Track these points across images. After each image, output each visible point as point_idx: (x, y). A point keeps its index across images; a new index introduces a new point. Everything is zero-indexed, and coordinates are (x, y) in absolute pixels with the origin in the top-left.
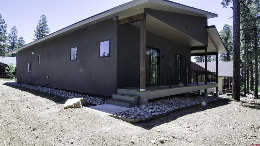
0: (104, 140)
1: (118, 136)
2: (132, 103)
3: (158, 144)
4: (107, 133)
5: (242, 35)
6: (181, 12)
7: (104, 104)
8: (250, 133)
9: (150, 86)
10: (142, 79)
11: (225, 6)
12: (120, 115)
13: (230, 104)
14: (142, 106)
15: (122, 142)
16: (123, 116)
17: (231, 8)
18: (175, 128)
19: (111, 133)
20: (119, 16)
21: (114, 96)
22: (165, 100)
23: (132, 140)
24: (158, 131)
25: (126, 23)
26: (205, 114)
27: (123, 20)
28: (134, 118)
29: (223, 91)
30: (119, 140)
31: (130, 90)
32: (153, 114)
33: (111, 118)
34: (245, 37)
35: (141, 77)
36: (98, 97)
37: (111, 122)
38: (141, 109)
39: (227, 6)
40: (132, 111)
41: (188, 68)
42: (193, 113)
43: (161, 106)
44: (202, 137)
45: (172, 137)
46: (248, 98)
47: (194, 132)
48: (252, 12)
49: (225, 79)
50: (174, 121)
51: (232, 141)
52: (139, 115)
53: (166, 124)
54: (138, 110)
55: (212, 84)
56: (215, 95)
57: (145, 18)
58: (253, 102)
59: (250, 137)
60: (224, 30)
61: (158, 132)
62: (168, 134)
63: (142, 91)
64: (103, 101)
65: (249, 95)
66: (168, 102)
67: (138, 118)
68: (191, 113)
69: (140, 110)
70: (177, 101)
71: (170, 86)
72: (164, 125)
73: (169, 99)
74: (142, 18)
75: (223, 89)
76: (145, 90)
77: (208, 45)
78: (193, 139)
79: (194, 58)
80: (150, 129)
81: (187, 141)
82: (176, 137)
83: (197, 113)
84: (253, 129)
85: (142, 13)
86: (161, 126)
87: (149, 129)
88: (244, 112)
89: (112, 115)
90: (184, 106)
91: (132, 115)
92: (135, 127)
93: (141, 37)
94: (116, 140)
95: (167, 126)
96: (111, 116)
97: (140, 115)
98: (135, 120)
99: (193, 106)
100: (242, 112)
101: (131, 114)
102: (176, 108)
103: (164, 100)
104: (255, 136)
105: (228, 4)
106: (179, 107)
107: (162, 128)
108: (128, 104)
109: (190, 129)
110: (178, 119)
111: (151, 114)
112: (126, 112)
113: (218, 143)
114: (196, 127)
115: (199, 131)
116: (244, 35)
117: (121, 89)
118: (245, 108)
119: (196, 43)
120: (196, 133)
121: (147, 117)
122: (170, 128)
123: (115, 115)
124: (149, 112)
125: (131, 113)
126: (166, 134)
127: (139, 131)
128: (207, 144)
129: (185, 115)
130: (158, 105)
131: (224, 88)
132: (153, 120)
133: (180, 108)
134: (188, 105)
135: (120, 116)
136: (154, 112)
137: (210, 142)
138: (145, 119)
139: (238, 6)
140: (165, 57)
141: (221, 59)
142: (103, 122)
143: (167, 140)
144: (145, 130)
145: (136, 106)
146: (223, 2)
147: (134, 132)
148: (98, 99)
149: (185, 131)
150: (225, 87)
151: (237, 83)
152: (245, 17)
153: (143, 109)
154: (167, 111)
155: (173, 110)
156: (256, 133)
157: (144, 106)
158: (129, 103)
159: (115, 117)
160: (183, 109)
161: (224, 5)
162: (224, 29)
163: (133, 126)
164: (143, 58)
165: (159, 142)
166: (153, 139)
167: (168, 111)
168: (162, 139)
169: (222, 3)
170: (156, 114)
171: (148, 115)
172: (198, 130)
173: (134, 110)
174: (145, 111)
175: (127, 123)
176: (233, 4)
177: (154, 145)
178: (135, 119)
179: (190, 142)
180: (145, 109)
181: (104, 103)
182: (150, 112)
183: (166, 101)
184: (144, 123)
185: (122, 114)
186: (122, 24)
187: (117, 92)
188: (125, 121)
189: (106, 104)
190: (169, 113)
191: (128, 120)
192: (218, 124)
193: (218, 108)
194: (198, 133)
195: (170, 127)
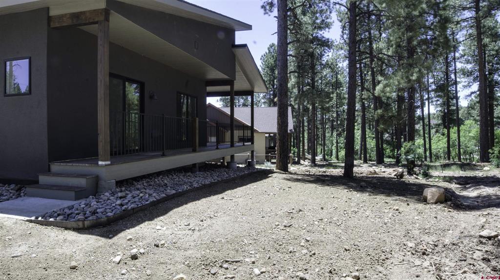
0: (9, 274)
1: (42, 261)
2: (82, 190)
3: (125, 262)
4: (16, 258)
5: (294, 64)
6: (184, 15)
7: (19, 199)
8: (286, 221)
9: (123, 153)
10: (101, 141)
11: (267, 13)
12: (51, 218)
13: (270, 178)
14: (103, 194)
15: (51, 271)
16: (58, 219)
17: (275, 17)
18: (163, 229)
19: (26, 256)
20: (51, 7)
21: (43, 179)
22: (153, 178)
23: (74, 264)
24: (128, 238)
25: (66, 24)
26: (223, 198)
27: (61, 17)
28: (81, 221)
29: (266, 156)
30: (44, 269)
31: (78, 164)
32: (123, 208)
33: (31, 225)
34: (299, 67)
35: (101, 138)
36: (5, 185)
37: (30, 233)
38: (100, 200)
39: (270, 13)
40: (80, 206)
41: (197, 119)
42: (201, 198)
43: (142, 191)
44: (208, 239)
45: (155, 245)
46: (302, 166)
47: (196, 232)
48: (306, 28)
49: (270, 136)
50: (165, 216)
51: (255, 238)
52: (94, 213)
53: (147, 223)
54: (94, 203)
55: (244, 146)
56: (250, 165)
57: (107, 19)
58: (307, 172)
59: (282, 228)
60: (269, 53)
61: (129, 240)
62: (148, 241)
63: (102, 166)
64: (17, 191)
65: (304, 161)
66: (158, 182)
67: (90, 218)
68: (199, 199)
69: (97, 202)
70: (177, 179)
71: (163, 153)
72: (142, 225)
73: (161, 176)
74: (102, 18)
75: (266, 154)
76: (109, 163)
77: (236, 77)
78: (192, 244)
79: (219, 100)
80: (114, 236)
81: (181, 248)
82: (162, 245)
83: (209, 199)
84: (291, 214)
85: (102, 9)
86: (137, 228)
87: (110, 238)
88: (287, 189)
89: (33, 218)
90: (187, 188)
91: (78, 214)
92: (83, 238)
93: (99, 57)
94: (37, 269)
95: (148, 227)
96: (31, 221)
97: (97, 213)
98: (84, 225)
99: (204, 187)
100: (284, 189)
101: (77, 212)
102: (172, 193)
103: (151, 179)
104: (291, 225)
105: (272, 10)
106: (178, 189)
107: (138, 232)
108: (73, 194)
109: (189, 227)
110: (171, 213)
111: (119, 209)
112: (66, 210)
113: (233, 244)
114: (201, 223)
115: (205, 228)
116: (296, 65)
117: (58, 162)
118: (290, 183)
119: (215, 74)
120: (199, 233)
121: (110, 214)
122: (154, 231)
123: (40, 219)
124: (116, 205)
125: (77, 209)
126: (145, 242)
127: (91, 244)
128: (215, 249)
129: (186, 204)
130: (138, 189)
131: (267, 152)
132: (122, 219)
133: (180, 192)
134: (196, 186)
135: (51, 220)
136: (127, 203)
137: (220, 245)
138: (106, 219)
139: (284, 15)
140: (156, 98)
141: (264, 102)
142: (10, 237)
143: (143, 253)
144: (103, 239)
145: (91, 197)
146: (265, 4)
147: (80, 247)
148: (4, 188)
149: (180, 232)
150: (270, 150)
151: (284, 143)
152: (296, 35)
153: (104, 201)
154: (151, 200)
155: (164, 198)
156: (293, 220)
157: (107, 194)
158: (75, 191)
159: (41, 223)
160: (185, 194)
161: (265, 10)
162: (269, 51)
163: (79, 235)
164: (103, 100)
165: (129, 259)
166: (118, 255)
167: (155, 200)
168: (134, 251)
169: (263, 7)
170: (130, 208)
171: (112, 211)
172: (203, 227)
173: (85, 204)
174: (107, 205)
175: (66, 231)
176: (278, 10)
177: (119, 265)
178: (83, 221)
179: (185, 250)
180: (109, 199)
181: (19, 196)
182: (119, 205)
183: (155, 182)
184: (104, 227)
185: (56, 214)
186: (57, 25)
187: (49, 170)
188: (62, 227)
189: (22, 198)
190: (155, 204)
191: (69, 226)
192: (239, 214)
193: (248, 186)
194: (202, 233)
195: (153, 229)
